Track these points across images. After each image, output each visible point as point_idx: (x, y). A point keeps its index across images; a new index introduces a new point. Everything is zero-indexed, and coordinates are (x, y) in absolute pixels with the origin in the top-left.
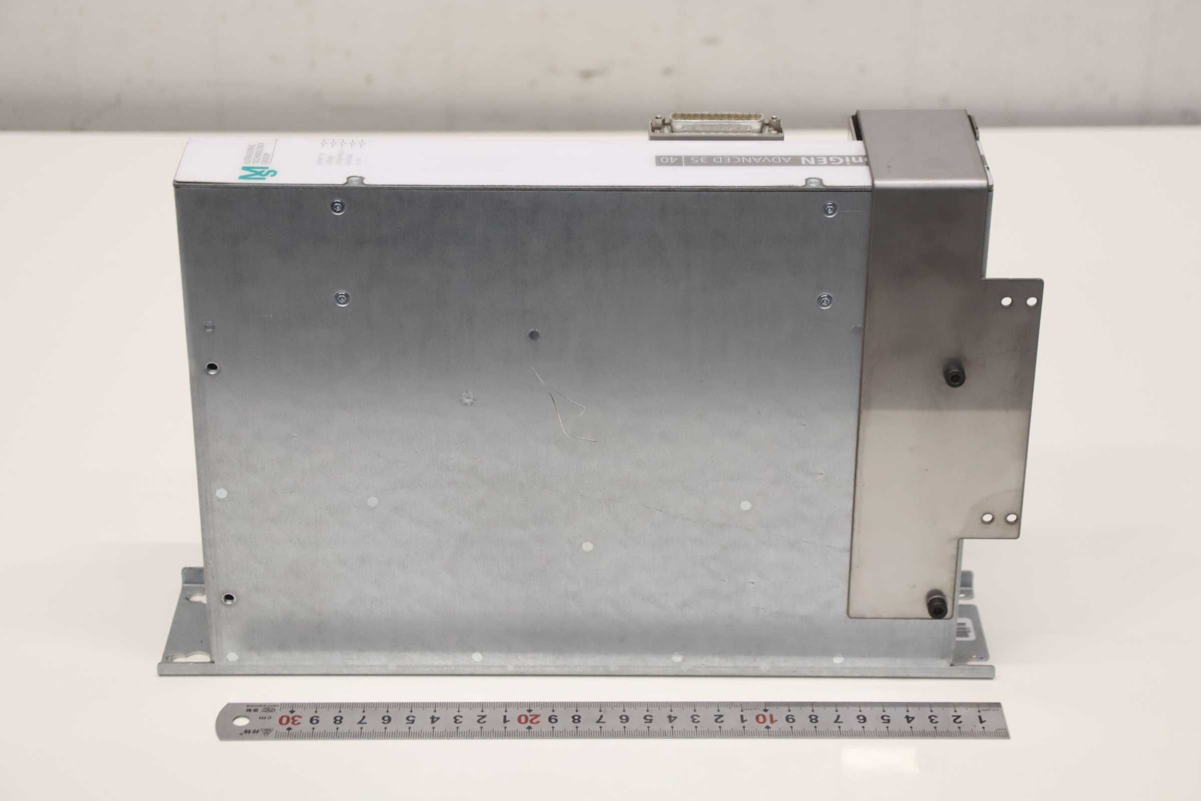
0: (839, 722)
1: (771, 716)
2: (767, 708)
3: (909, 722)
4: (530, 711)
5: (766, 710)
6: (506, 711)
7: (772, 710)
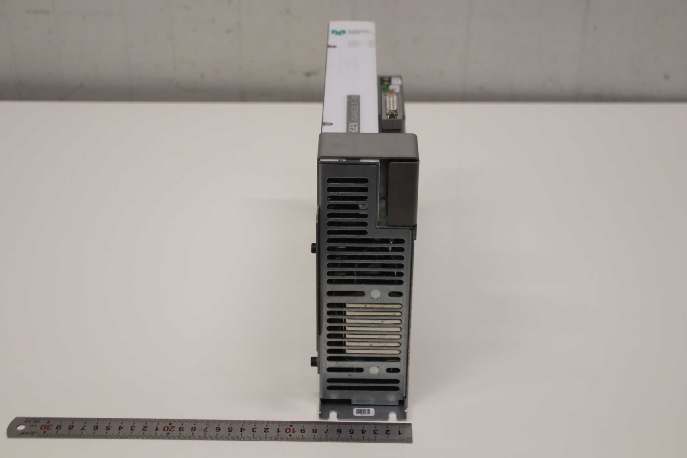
0: (327, 433)
1: (293, 429)
2: (292, 425)
3: (363, 433)
4: (170, 424)
5: (291, 426)
6: (158, 424)
7: (294, 426)
